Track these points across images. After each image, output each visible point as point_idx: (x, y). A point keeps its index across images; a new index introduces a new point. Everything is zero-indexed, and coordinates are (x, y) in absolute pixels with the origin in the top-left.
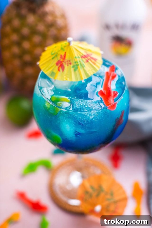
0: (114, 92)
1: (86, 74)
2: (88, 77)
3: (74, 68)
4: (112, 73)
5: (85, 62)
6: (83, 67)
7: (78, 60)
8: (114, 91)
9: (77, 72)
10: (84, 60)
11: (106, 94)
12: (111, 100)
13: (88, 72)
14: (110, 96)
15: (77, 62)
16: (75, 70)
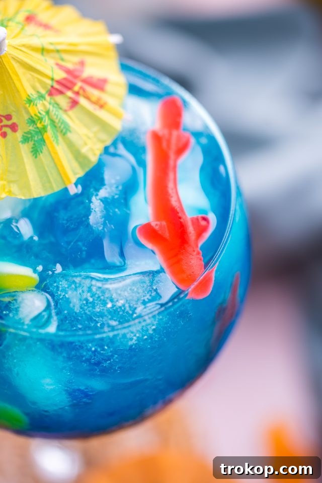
0: (195, 221)
1: (79, 156)
2: (87, 169)
3: (31, 143)
4: (175, 133)
5: (65, 111)
6: (63, 130)
7: (40, 107)
8: (195, 216)
9: (44, 157)
10: (62, 101)
11: (167, 235)
12: (193, 262)
13: (84, 150)
14: (186, 246)
15: (40, 119)
16: (35, 152)
